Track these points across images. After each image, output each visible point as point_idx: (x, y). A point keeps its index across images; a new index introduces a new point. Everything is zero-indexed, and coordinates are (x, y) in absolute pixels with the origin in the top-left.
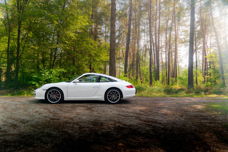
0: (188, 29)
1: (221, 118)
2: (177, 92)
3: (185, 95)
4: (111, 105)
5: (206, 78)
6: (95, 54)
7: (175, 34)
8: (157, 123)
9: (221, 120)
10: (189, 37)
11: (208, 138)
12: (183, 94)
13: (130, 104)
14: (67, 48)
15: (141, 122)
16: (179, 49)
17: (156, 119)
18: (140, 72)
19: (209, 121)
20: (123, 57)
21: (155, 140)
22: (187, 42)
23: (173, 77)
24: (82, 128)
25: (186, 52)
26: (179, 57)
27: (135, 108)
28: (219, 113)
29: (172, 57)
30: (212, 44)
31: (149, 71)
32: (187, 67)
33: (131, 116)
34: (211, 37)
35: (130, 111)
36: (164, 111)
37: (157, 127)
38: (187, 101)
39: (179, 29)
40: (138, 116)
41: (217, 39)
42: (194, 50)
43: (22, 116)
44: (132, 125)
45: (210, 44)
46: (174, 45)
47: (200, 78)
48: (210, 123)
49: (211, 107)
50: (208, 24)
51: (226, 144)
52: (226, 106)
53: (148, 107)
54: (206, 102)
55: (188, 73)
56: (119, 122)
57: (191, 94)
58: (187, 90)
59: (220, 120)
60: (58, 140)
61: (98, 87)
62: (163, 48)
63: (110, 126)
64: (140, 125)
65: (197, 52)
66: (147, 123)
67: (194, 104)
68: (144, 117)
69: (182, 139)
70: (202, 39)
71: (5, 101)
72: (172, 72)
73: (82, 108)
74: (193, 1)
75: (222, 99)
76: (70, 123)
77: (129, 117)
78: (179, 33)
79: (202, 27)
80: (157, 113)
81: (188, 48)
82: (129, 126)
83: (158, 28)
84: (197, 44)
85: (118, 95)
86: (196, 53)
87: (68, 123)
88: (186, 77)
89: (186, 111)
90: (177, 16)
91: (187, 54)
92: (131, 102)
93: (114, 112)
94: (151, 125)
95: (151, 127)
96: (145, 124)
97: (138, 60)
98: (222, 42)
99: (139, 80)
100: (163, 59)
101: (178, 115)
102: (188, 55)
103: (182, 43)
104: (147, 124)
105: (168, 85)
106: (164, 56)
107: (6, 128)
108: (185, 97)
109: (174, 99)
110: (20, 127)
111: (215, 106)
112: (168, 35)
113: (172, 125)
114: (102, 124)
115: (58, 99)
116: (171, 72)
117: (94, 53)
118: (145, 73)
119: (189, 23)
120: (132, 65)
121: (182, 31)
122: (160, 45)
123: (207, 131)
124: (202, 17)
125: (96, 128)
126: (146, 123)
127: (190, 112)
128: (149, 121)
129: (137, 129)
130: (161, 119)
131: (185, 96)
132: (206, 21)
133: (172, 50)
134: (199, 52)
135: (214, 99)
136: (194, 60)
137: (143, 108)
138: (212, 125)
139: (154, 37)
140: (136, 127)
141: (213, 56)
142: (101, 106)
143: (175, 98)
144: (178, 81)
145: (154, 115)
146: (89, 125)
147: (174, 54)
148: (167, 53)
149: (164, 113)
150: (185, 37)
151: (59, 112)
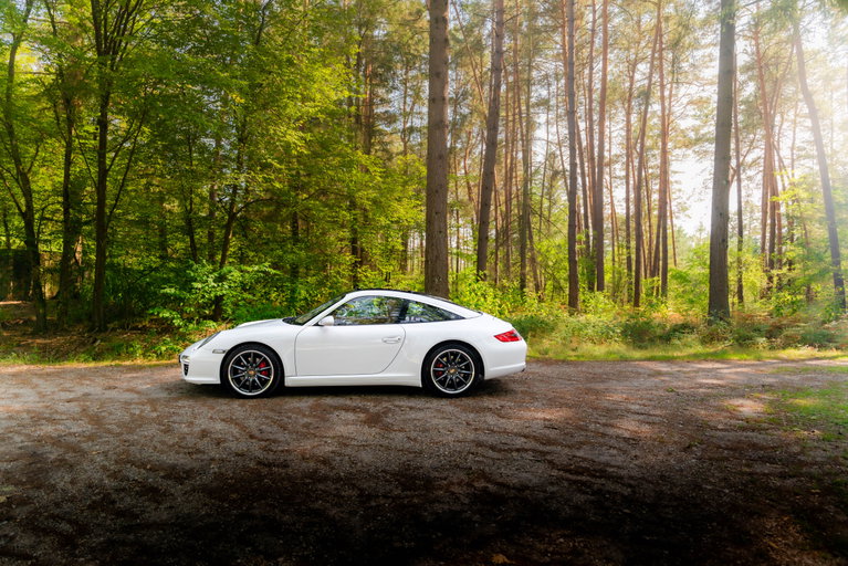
0: (712, 93)
1: (819, 456)
2: (669, 335)
3: (699, 349)
4: (444, 402)
5: (775, 279)
6: (375, 202)
7: (659, 113)
8: (609, 477)
9: (821, 465)
10: (713, 122)
11: (771, 536)
12: (692, 346)
13: (509, 397)
14: (277, 185)
15: (555, 473)
16: (674, 166)
17: (603, 459)
18: (533, 260)
19: (778, 468)
20: (471, 199)
21: (605, 542)
22: (707, 140)
23: (653, 275)
24: (369, 497)
25: (701, 179)
26: (674, 196)
27: (528, 415)
28: (817, 432)
29: (649, 197)
30: (800, 149)
31: (564, 254)
32: (706, 234)
33: (518, 450)
34: (794, 122)
35: (511, 425)
36: (628, 426)
37: (609, 492)
38: (704, 381)
39: (676, 95)
40: (541, 446)
41: (815, 129)
42: (731, 171)
43: (162, 452)
44: (527, 488)
45: (792, 149)
46: (657, 152)
47: (755, 277)
48: (783, 476)
49: (787, 407)
50: (784, 76)
51: (829, 556)
52: (841, 404)
53: (570, 407)
54: (771, 386)
55: (707, 256)
56: (483, 475)
57: (720, 347)
58: (706, 332)
59: (816, 463)
60: (304, 545)
61: (400, 341)
62: (618, 166)
63: (456, 489)
64: (552, 484)
65: (743, 176)
66: (574, 477)
67: (731, 397)
68: (562, 454)
69: (691, 540)
70: (760, 132)
71: (86, 390)
72: (650, 253)
73: (351, 416)
74: (731, 5)
75: (830, 371)
76: (325, 479)
77: (514, 454)
78: (677, 109)
79: (761, 87)
80: (604, 435)
81: (709, 164)
82: (519, 490)
83: (599, 92)
84: (744, 151)
85: (468, 367)
86: (739, 181)
87: (319, 481)
88: (701, 271)
89: (702, 426)
90: (668, 47)
91: (706, 187)
92: (513, 386)
93: (460, 433)
94: (589, 487)
95: (587, 493)
96: (567, 480)
97: (525, 218)
98: (835, 140)
99: (529, 290)
100: (615, 202)
101: (675, 442)
102: (710, 192)
103: (689, 144)
104: (575, 482)
105: (637, 304)
106: (620, 193)
107: (129, 499)
108: (699, 362)
109: (659, 373)
110: (172, 495)
111: (802, 402)
112: (634, 118)
113: (659, 484)
114: (429, 483)
115: (264, 382)
116: (647, 252)
117: (368, 199)
118: (551, 264)
119: (712, 71)
120: (504, 233)
121: (688, 104)
122: (606, 154)
123: (772, 506)
124: (761, 51)
125: (413, 497)
126: (570, 476)
127: (717, 429)
128: (580, 470)
129: (546, 499)
130: (620, 460)
131: (697, 357)
132: (777, 65)
133: (650, 171)
134: (750, 178)
135: (800, 367)
136: (733, 207)
137: (555, 415)
138: (789, 482)
139: (582, 125)
140: (541, 495)
141: (804, 195)
142: (411, 408)
143: (663, 368)
144: (673, 285)
145: (592, 445)
146: (388, 488)
147: (657, 187)
148: (631, 182)
149: (627, 435)
150: (698, 123)
151: (280, 436)
